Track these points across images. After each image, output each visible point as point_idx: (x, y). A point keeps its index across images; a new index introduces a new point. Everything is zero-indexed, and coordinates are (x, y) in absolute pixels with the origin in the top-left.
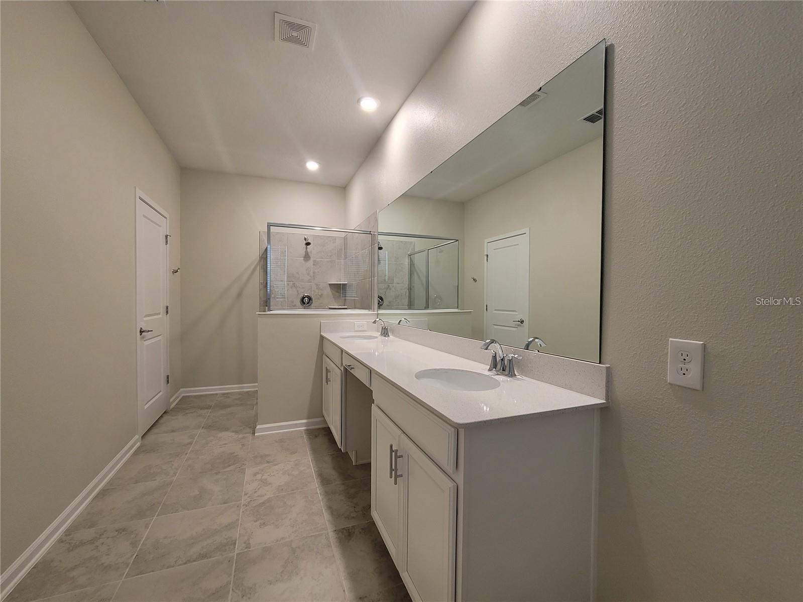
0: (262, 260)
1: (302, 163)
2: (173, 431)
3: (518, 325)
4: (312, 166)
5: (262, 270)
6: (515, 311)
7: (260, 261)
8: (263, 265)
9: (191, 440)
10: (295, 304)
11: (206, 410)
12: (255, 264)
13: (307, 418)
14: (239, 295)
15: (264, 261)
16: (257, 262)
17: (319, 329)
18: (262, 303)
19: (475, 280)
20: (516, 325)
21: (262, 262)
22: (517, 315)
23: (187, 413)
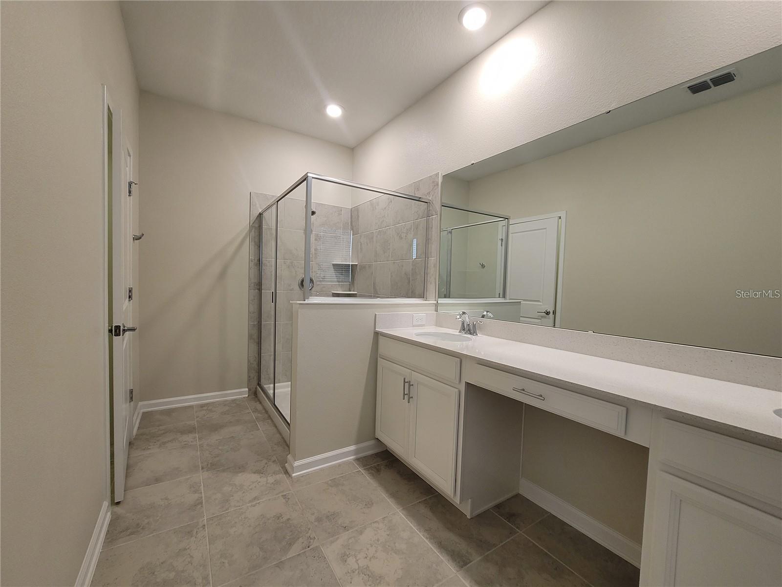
0: (253, 230)
1: (320, 109)
2: (157, 480)
3: (542, 317)
4: (334, 111)
5: (253, 243)
6: (538, 301)
7: (250, 231)
8: (255, 237)
9: (196, 496)
10: (292, 287)
11: (191, 436)
12: (244, 234)
13: (357, 443)
14: (222, 275)
15: (255, 232)
16: (246, 232)
17: (373, 324)
18: (253, 285)
19: (483, 266)
20: (538, 316)
21: (253, 232)
22: (541, 305)
23: (164, 443)
